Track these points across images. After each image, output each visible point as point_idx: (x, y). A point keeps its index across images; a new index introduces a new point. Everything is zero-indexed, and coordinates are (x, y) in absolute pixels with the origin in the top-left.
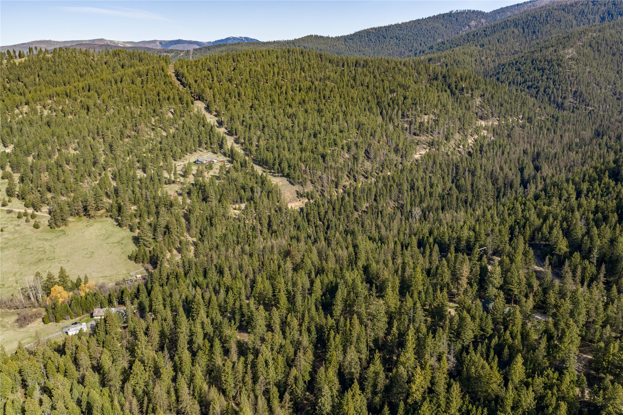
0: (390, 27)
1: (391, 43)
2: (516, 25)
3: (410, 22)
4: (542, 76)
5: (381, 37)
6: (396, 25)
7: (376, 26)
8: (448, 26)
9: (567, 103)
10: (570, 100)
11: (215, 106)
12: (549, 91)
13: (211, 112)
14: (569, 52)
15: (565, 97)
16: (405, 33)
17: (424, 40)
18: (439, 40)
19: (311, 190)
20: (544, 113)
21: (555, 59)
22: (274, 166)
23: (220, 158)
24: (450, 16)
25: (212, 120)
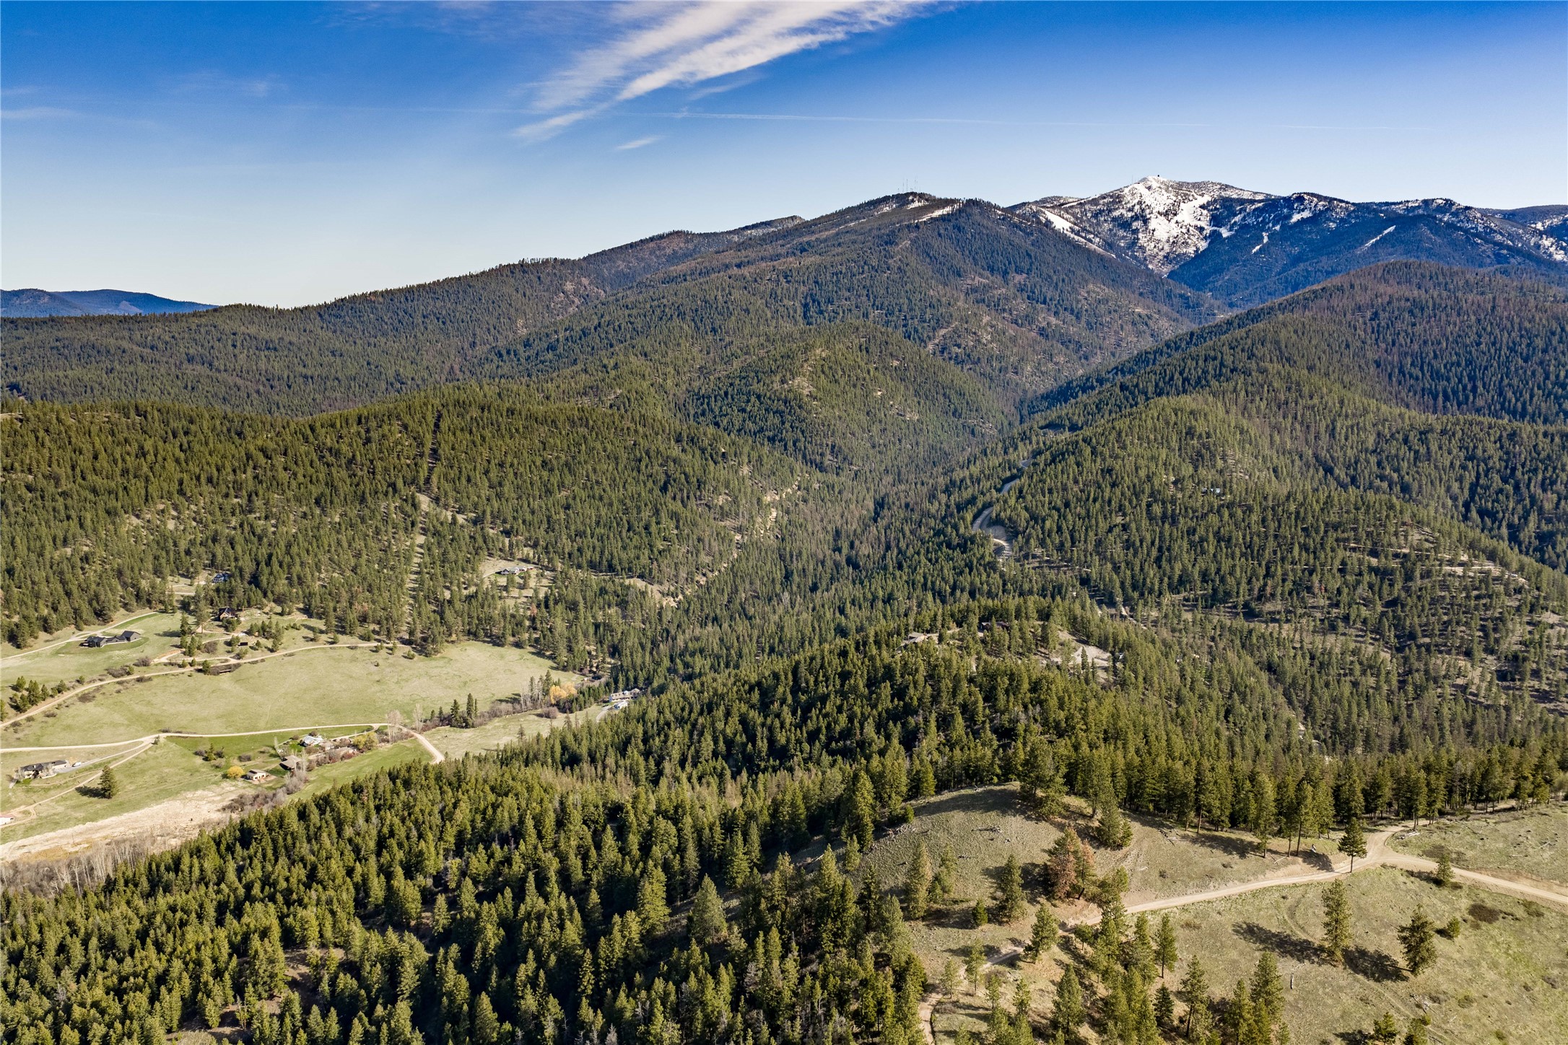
1: (430, 327)
2: (681, 315)
3: (447, 281)
4: (783, 423)
5: (401, 314)
6: (419, 286)
7: (381, 288)
8: (528, 293)
9: (827, 463)
10: (829, 458)
11: (451, 502)
12: (801, 445)
13: (446, 507)
14: (803, 385)
15: (822, 455)
16: (449, 305)
17: (493, 321)
18: (520, 322)
19: (672, 588)
20: (816, 480)
21: (791, 396)
22: (611, 568)
23: (525, 567)
24: (524, 272)
25: (460, 519)
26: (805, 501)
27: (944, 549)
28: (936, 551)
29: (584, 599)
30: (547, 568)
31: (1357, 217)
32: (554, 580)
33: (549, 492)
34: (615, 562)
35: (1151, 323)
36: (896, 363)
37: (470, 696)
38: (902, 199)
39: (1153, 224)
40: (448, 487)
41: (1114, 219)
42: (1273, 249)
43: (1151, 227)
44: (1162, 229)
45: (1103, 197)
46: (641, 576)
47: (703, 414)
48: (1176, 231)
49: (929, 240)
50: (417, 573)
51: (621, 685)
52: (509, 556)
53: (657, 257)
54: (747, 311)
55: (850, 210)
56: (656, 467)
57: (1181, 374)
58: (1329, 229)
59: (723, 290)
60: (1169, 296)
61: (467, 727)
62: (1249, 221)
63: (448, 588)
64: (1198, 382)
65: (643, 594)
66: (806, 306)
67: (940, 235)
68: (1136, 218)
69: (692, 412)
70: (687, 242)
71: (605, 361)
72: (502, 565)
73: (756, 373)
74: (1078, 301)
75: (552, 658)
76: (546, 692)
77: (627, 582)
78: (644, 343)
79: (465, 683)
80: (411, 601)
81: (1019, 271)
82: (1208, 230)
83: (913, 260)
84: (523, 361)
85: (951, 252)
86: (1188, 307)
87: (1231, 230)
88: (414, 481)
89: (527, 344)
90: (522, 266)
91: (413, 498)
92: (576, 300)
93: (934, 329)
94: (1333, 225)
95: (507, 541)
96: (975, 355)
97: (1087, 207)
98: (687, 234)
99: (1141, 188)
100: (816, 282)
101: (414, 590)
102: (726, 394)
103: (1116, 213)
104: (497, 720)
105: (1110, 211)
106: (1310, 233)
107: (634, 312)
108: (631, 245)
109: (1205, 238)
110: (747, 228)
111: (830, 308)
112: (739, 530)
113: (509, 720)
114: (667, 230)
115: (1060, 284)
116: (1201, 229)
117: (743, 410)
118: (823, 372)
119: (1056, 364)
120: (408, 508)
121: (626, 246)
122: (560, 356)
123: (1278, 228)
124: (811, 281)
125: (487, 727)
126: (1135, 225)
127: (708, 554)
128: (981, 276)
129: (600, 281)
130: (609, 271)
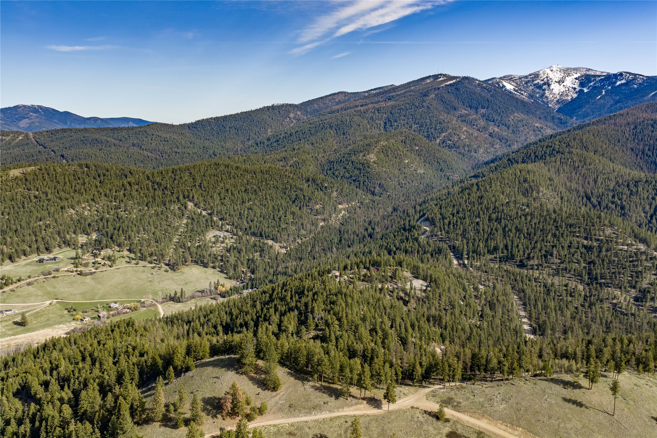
0: (226, 117)
1: (232, 132)
2: (331, 127)
3: (242, 113)
4: (360, 173)
5: (221, 126)
6: (230, 115)
7: (214, 116)
8: (274, 118)
9: (376, 191)
10: (377, 189)
11: (202, 205)
12: (366, 183)
13: (199, 208)
14: (372, 157)
15: (375, 188)
16: (240, 123)
17: (258, 130)
18: (269, 130)
19: (285, 245)
20: (367, 199)
21: (365, 162)
22: (261, 235)
23: (226, 234)
24: (273, 109)
25: (204, 213)
26: (360, 207)
27: (402, 231)
28: (398, 232)
29: (246, 248)
30: (235, 235)
31: (648, 82)
32: (236, 240)
33: (243, 202)
34: (263, 233)
35: (542, 130)
36: (417, 148)
37: (182, 289)
38: (436, 77)
39: (552, 87)
40: (201, 199)
41: (535, 85)
42: (607, 97)
43: (551, 88)
44: (556, 89)
45: (530, 75)
46: (273, 239)
47: (330, 170)
48: (563, 89)
49: (444, 94)
50: (180, 235)
51: (249, 287)
52: (221, 229)
53: (332, 103)
54: (359, 125)
55: (414, 82)
56: (293, 192)
57: (535, 154)
58: (634, 88)
59: (350, 116)
60: (553, 119)
61: (180, 302)
62: (597, 85)
63: (190, 242)
64: (541, 158)
65: (271, 247)
66: (385, 123)
67: (448, 92)
68: (544, 84)
69: (326, 168)
70: (345, 96)
71: (295, 147)
72: (217, 233)
73: (354, 152)
74: (509, 121)
75: (226, 273)
76: (216, 288)
77: (266, 241)
78: (313, 139)
79: (187, 283)
80: (175, 247)
81: (483, 107)
82: (578, 89)
83: (434, 103)
84: (265, 146)
85: (453, 99)
86: (561, 123)
87: (588, 89)
88: (188, 197)
89: (269, 140)
90: (273, 107)
91: (185, 203)
92: (294, 121)
93: (440, 133)
94: (636, 86)
95: (220, 223)
96: (457, 144)
97: (523, 79)
98: (345, 93)
99: (548, 71)
100: (391, 113)
101: (177, 242)
102: (341, 161)
103: (536, 82)
104: (194, 299)
105: (533, 81)
106: (624, 90)
107: (312, 126)
108: (321, 98)
109: (576, 92)
110: (372, 90)
111: (396, 124)
112: (324, 220)
113: (198, 300)
114: (337, 91)
115: (501, 113)
116: (575, 89)
117: (345, 168)
118: (382, 152)
119: (495, 148)
120: (183, 208)
121: (319, 98)
122: (279, 144)
123: (610, 88)
124: (389, 113)
125: (189, 303)
126: (544, 87)
127: (306, 230)
128: (466, 110)
129: (306, 113)
130: (310, 108)
